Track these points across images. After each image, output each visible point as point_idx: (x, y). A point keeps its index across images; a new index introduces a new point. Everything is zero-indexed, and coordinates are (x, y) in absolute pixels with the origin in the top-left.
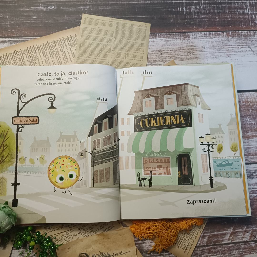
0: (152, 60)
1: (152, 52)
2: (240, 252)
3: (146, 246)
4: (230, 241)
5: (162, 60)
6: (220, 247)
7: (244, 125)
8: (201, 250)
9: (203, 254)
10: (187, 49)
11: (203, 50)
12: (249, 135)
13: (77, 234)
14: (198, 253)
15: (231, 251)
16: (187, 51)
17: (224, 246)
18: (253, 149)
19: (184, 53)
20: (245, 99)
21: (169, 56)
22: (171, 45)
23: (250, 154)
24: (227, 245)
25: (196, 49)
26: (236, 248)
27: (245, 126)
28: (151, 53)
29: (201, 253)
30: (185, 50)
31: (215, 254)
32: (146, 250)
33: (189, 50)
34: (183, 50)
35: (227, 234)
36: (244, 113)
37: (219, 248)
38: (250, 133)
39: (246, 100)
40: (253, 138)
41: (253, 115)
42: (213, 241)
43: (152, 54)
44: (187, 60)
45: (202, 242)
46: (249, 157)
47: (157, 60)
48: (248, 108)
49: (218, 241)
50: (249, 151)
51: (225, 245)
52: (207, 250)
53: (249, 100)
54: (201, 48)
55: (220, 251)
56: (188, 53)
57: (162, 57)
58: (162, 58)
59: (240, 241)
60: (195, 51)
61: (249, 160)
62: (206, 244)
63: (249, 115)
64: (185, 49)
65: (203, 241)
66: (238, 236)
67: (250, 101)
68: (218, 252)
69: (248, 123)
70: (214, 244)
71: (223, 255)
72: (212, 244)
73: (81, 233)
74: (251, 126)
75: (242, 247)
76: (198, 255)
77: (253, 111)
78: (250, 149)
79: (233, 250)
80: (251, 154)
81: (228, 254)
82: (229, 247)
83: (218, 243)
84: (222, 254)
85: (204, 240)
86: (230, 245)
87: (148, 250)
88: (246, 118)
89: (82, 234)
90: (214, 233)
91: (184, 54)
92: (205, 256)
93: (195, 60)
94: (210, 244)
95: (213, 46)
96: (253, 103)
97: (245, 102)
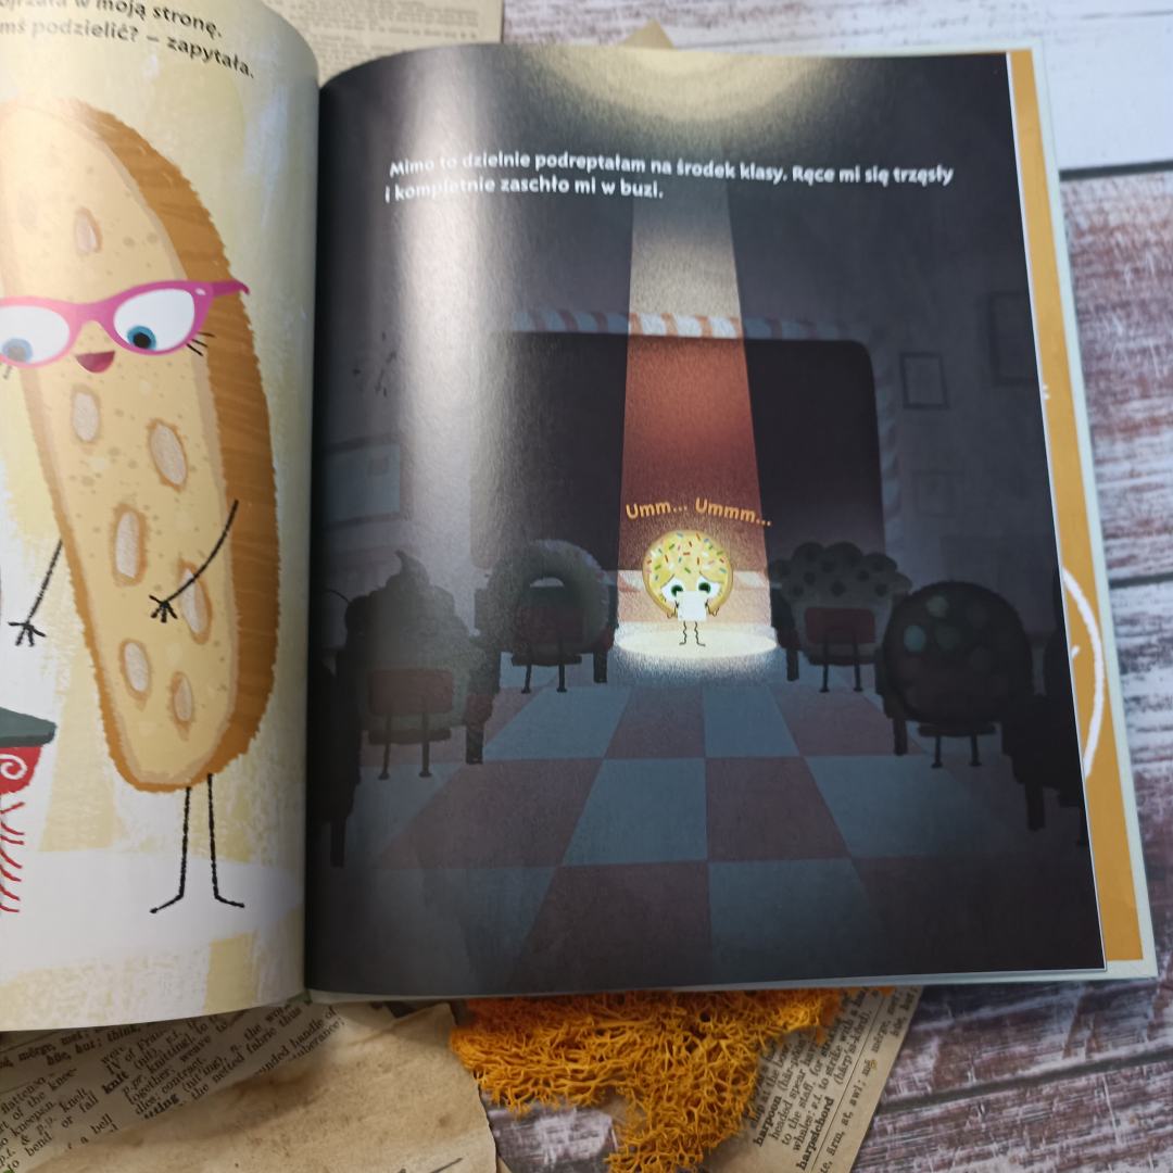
0: (532, 30)
2: (1145, 1117)
3: (554, 1136)
4: (1076, 1054)
5: (593, 31)
6: (1021, 1100)
7: (1100, 358)
8: (903, 1130)
9: (920, 1152)
12: (1131, 414)
13: (100, 1094)
14: (889, 1146)
15: (1089, 1116)
17: (1047, 1089)
18: (1163, 496)
20: (1088, 215)
23: (1147, 522)
24: (1065, 1084)
26: (1121, 1094)
27: (1103, 365)
29: (904, 1150)
31: (994, 1147)
32: (554, 1157)
35: (1059, 1013)
36: (1094, 296)
37: (1013, 1106)
38: (1136, 404)
39: (1098, 220)
40: (1158, 433)
41: (1143, 304)
42: (977, 1061)
44: (739, 24)
45: (903, 1077)
46: (1147, 540)
47: (561, 28)
48: (1112, 264)
49: (1006, 1059)
50: (1139, 510)
51: (1054, 1084)
52: (941, 1127)
53: (1113, 220)
55: (1023, 1125)
57: (588, 11)
58: (588, 18)
59: (1140, 1048)
61: (1146, 560)
62: (929, 1089)
63: (1125, 305)
65: (910, 1068)
66: (1124, 1017)
67: (1122, 228)
68: (1013, 1128)
69: (1120, 346)
70: (982, 1082)
71: (1043, 1147)
72: (968, 1085)
73: (123, 1085)
74: (1137, 366)
75: (1156, 1084)
76: (887, 1164)
77: (1140, 279)
78: (1148, 495)
79: (1104, 1112)
80: (1157, 524)
81: (1072, 1141)
82: (1078, 1091)
83: (1007, 1076)
84: (1035, 1143)
85: (914, 1063)
86: (1081, 1082)
87: (566, 1155)
88: (1106, 323)
89: (132, 1093)
90: (975, 1016)
92: (930, 1161)
93: (782, 18)
94: (957, 1086)
96: (1136, 237)
97: (1093, 230)
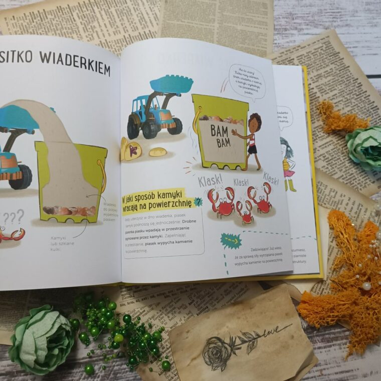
0: (280, 27)
1: (278, 15)
5: (296, 29)
10: (332, 12)
11: (356, 14)
13: (188, 305)
16: (331, 15)
19: (328, 18)
21: (305, 23)
22: (307, 7)
25: (345, 13)
28: (277, 17)
30: (329, 14)
33: (334, 14)
34: (326, 14)
43: (279, 18)
47: (288, 27)
54: (352, 11)
56: (333, 18)
57: (295, 23)
58: (295, 25)
60: (343, 15)
64: (329, 12)
73: (193, 303)
89: (196, 305)
91: (327, 20)
93: (345, 28)
95: (369, 10)
